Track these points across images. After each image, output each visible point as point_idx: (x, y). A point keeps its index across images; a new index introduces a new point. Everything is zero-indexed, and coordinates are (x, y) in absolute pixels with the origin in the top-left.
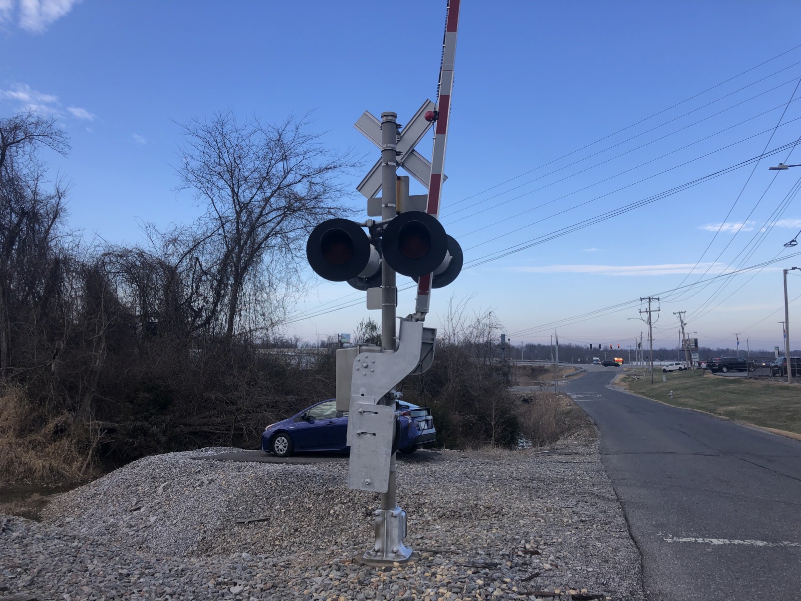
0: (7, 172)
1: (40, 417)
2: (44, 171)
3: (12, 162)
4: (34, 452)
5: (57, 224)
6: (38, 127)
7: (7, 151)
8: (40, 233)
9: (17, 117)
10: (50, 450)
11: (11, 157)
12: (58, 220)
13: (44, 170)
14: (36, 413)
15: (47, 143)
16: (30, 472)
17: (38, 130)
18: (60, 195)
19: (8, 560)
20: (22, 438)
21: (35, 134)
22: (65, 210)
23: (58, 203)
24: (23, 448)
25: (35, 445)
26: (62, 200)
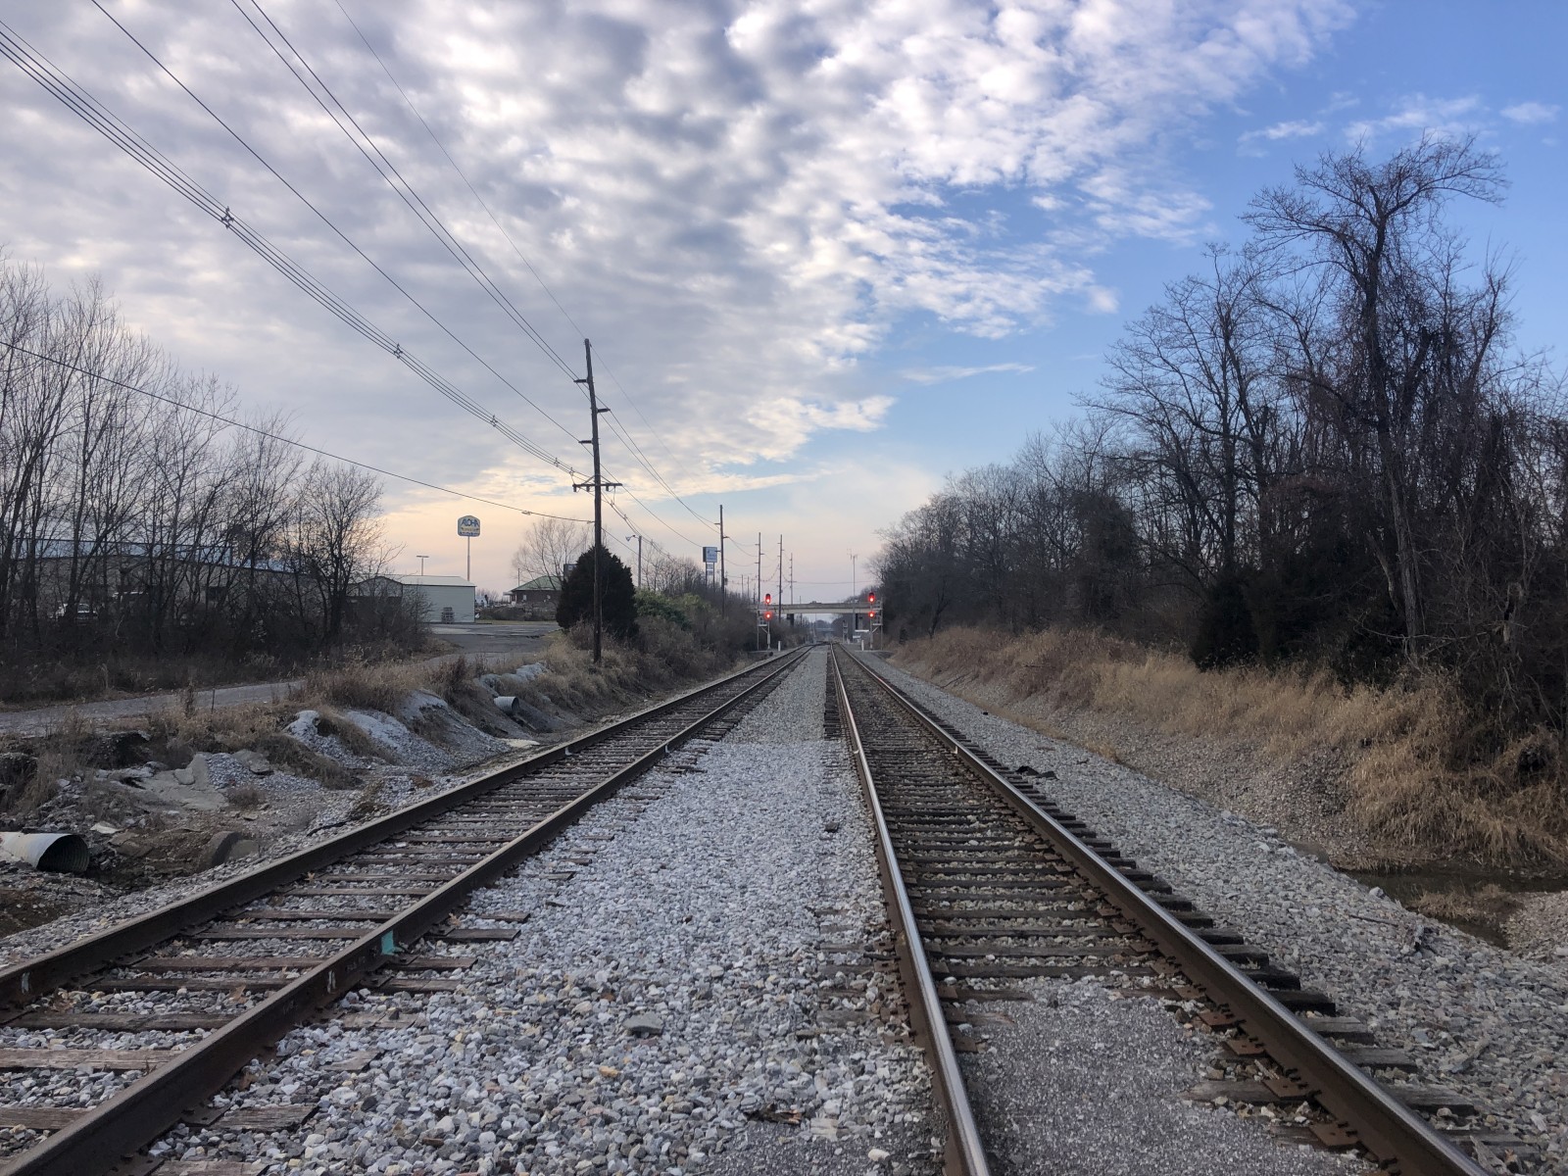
0: (1390, 266)
1: (1490, 733)
2: (1461, 247)
3: (1398, 244)
4: (1484, 803)
5: (1495, 347)
6: (1441, 161)
7: (1387, 226)
8: (1461, 371)
9: (1401, 155)
10: (1516, 801)
11: (1395, 235)
12: (1495, 338)
13: (1459, 245)
14: (1481, 727)
15: (1462, 188)
16: (1479, 840)
17: (1442, 168)
18: (1495, 287)
19: (1424, 1010)
20: (1457, 771)
21: (1437, 177)
22: (1509, 318)
23: (1494, 305)
24: (1462, 791)
25: (1484, 789)
26: (1501, 296)
